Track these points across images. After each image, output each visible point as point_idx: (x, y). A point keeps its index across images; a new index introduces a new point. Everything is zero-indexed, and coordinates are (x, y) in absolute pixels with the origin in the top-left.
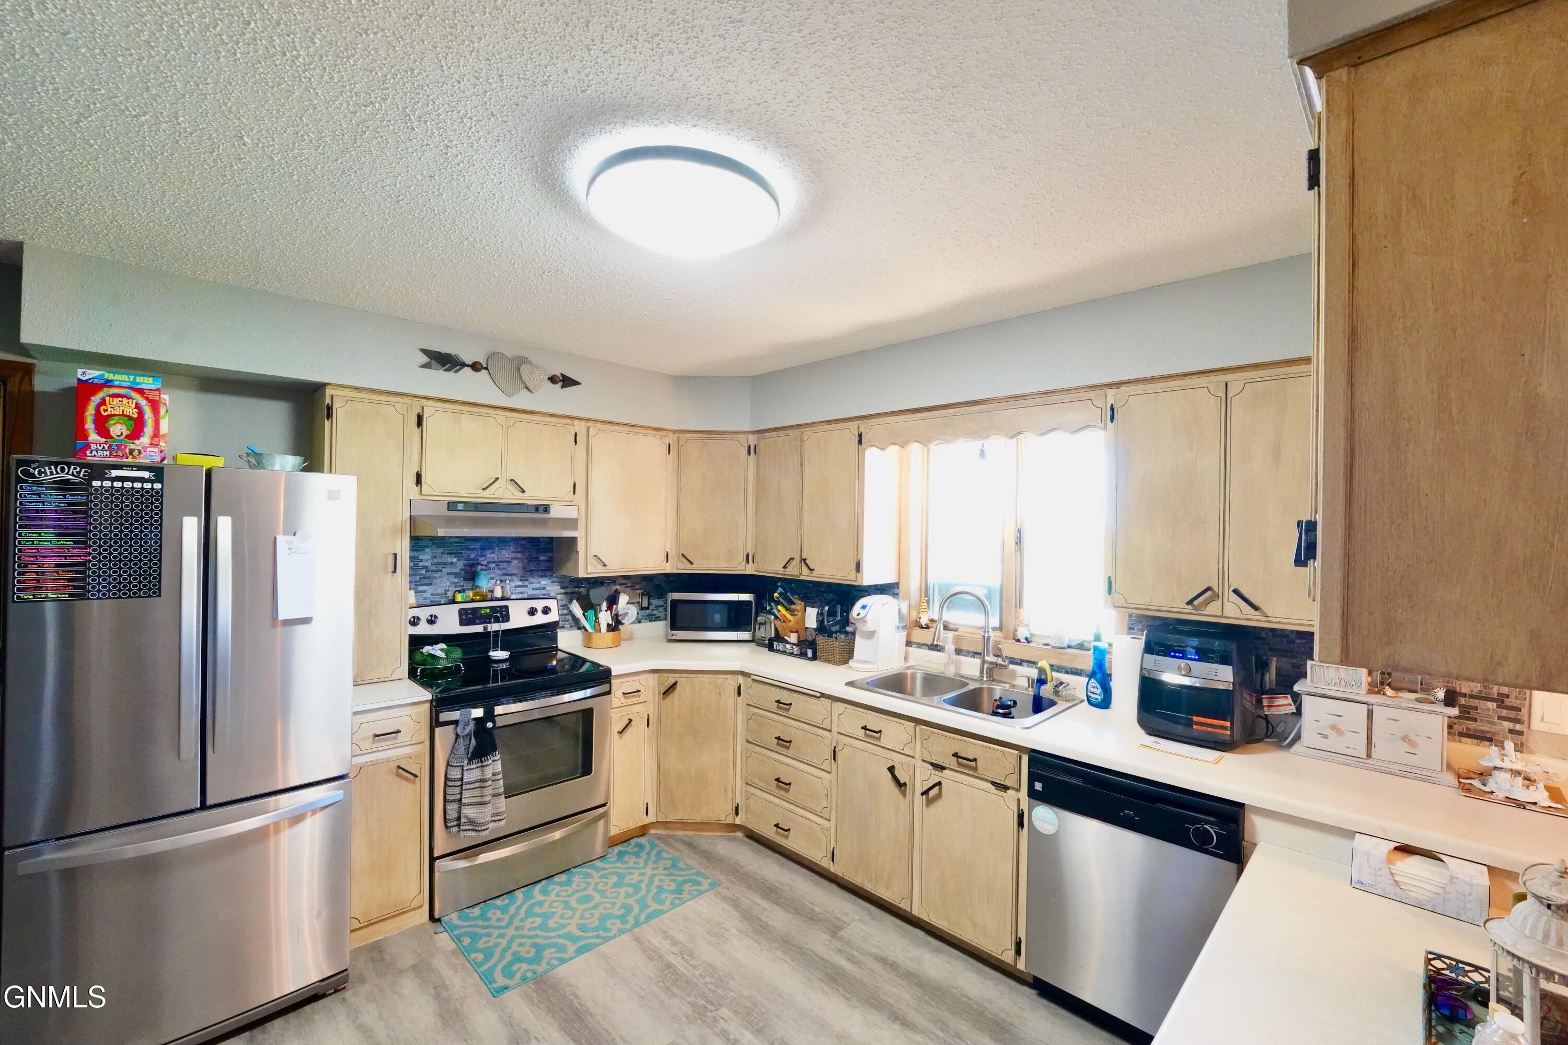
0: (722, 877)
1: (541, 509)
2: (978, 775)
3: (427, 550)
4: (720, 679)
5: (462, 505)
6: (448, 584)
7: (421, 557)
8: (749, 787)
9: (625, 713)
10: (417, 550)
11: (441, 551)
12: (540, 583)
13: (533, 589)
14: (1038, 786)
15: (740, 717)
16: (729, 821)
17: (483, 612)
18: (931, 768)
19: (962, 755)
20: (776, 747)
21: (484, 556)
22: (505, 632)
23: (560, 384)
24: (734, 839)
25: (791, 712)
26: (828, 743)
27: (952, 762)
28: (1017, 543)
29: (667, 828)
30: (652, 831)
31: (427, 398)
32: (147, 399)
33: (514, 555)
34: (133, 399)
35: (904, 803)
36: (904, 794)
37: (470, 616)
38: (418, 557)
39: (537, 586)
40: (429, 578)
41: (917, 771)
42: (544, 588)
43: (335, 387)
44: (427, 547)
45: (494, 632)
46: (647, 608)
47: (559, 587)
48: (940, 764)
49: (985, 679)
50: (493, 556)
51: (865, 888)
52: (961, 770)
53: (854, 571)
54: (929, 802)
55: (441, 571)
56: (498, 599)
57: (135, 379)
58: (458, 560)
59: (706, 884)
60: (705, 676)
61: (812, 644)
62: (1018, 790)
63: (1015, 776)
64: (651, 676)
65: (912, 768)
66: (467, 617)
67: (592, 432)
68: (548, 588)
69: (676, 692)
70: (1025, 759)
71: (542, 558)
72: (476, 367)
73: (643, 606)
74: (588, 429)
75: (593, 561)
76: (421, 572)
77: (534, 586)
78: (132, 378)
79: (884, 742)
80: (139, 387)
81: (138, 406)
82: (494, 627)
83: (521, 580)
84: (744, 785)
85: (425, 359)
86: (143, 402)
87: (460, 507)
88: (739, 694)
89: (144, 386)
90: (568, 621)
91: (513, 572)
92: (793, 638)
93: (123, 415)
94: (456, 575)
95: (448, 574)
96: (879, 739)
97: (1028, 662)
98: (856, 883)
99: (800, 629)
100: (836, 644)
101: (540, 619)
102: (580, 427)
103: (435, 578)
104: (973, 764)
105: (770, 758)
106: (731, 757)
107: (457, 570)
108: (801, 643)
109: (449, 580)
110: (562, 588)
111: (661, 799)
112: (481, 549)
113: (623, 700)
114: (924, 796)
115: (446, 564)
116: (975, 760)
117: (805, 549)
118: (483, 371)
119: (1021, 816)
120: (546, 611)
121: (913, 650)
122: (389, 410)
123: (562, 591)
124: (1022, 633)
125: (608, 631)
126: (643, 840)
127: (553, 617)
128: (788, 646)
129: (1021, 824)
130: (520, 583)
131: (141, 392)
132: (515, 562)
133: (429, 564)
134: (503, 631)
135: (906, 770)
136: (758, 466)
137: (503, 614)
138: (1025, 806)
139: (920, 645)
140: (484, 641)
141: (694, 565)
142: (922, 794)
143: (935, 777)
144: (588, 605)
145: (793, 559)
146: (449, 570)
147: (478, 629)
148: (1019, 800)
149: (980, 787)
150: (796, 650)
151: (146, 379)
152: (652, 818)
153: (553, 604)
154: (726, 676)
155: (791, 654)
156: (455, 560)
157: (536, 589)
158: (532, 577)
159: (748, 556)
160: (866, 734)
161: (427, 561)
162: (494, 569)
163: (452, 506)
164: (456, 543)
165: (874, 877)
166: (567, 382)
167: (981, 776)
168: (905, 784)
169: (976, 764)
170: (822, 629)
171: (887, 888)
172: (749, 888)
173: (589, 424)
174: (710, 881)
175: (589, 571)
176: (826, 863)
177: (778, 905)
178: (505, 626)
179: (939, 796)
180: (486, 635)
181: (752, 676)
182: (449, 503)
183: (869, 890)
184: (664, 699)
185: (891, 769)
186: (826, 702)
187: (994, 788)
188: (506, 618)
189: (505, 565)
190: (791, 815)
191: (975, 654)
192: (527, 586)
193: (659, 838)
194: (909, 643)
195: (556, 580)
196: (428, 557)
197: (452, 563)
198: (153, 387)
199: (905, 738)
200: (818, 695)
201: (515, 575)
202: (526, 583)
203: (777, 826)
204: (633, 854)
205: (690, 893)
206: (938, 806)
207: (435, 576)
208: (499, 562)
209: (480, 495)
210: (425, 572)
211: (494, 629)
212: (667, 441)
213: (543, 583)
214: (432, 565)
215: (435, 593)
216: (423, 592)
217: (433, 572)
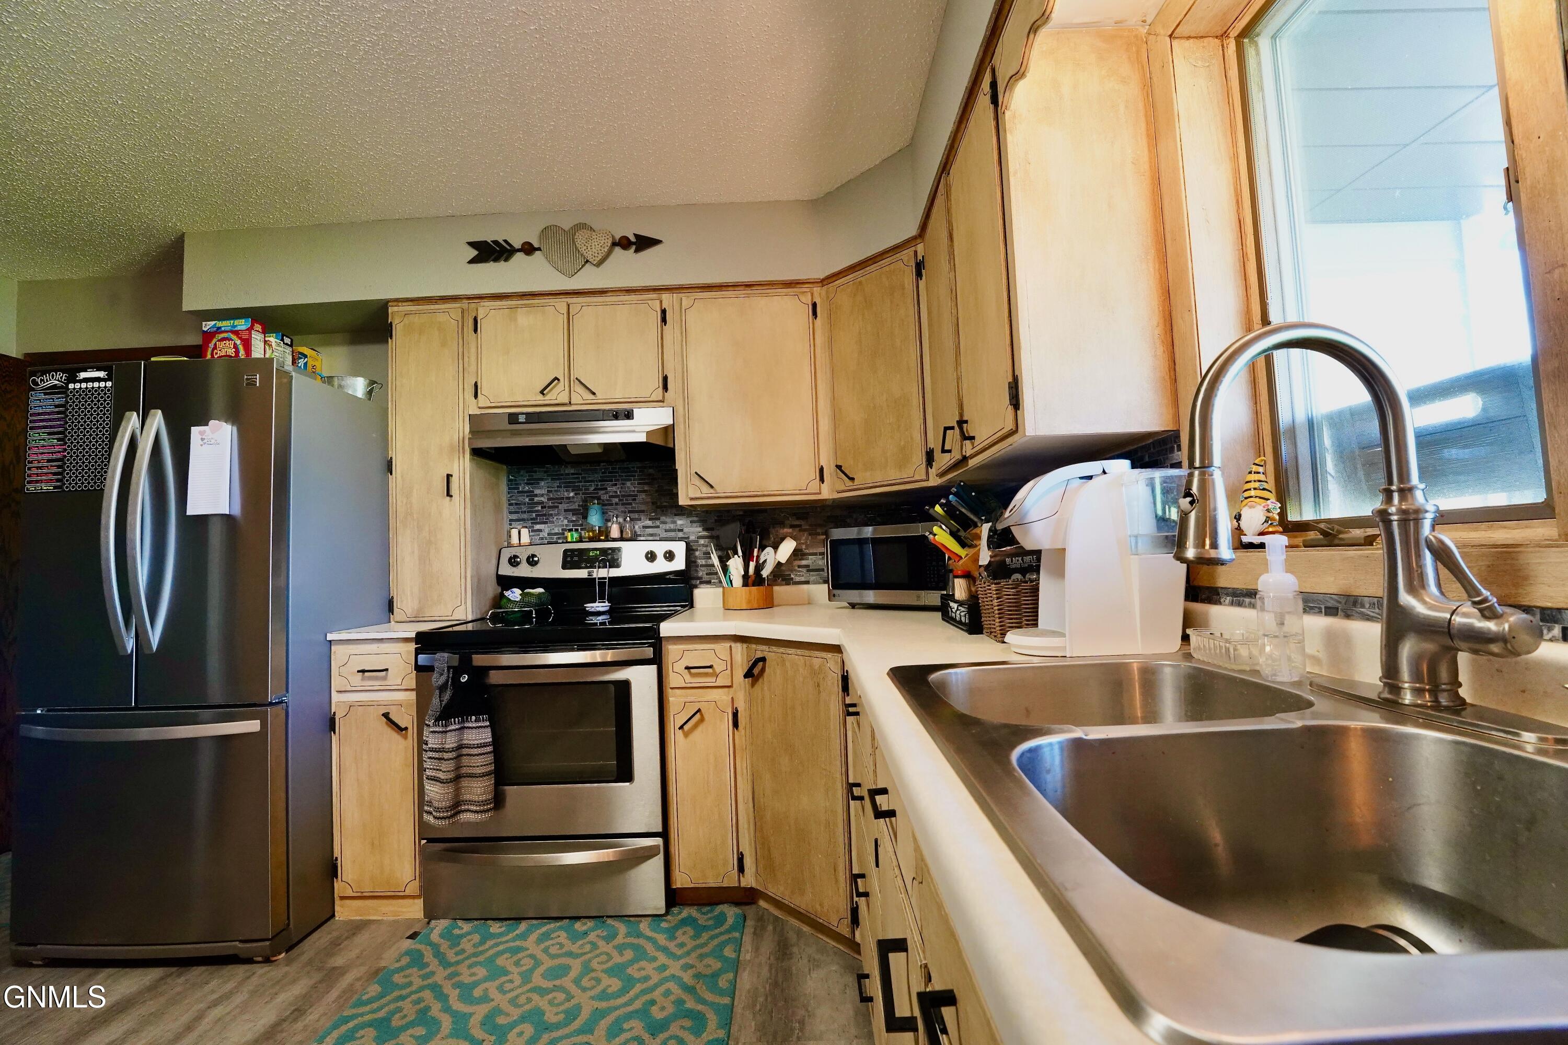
1: (622, 415)
3: (542, 483)
4: (819, 659)
5: (524, 416)
6: (566, 522)
7: (537, 492)
9: (692, 699)
10: (532, 484)
11: (557, 483)
12: (675, 522)
13: (667, 530)
17: (591, 554)
22: (614, 581)
23: (634, 247)
31: (481, 297)
32: (240, 338)
33: (640, 488)
34: (232, 340)
37: (576, 559)
38: (533, 492)
39: (672, 526)
40: (545, 515)
42: (682, 530)
43: (395, 304)
44: (542, 480)
45: (599, 578)
47: (700, 529)
50: (614, 489)
55: (557, 507)
56: (614, 540)
57: (234, 323)
58: (576, 494)
64: (738, 648)
66: (571, 559)
67: (685, 303)
68: (686, 530)
69: (765, 677)
72: (528, 249)
74: (680, 300)
75: (696, 480)
76: (537, 508)
77: (667, 527)
78: (232, 322)
80: (236, 329)
81: (235, 346)
82: (602, 573)
83: (650, 519)
85: (474, 253)
86: (238, 342)
87: (522, 418)
89: (239, 328)
91: (643, 507)
92: (958, 590)
93: (226, 356)
94: (572, 513)
95: (565, 511)
101: (661, 566)
102: (667, 299)
103: (552, 515)
107: (573, 507)
109: (566, 518)
110: (705, 529)
112: (600, 481)
115: (563, 498)
118: (537, 253)
120: (670, 556)
122: (442, 318)
123: (705, 533)
126: (734, 913)
127: (679, 564)
130: (649, 523)
131: (236, 333)
133: (544, 499)
134: (611, 579)
137: (611, 559)
140: (587, 588)
141: (854, 483)
146: (566, 507)
147: (582, 574)
150: (963, 615)
151: (241, 321)
152: (746, 881)
153: (679, 549)
154: (825, 655)
156: (572, 494)
157: (674, 530)
158: (665, 515)
161: (542, 495)
162: (617, 504)
163: (513, 418)
164: (573, 474)
166: (644, 243)
173: (679, 294)
175: (692, 496)
178: (615, 573)
180: (590, 581)
182: (510, 415)
184: (753, 685)
188: (615, 564)
189: (630, 500)
192: (658, 527)
195: (695, 519)
196: (544, 491)
197: (568, 498)
198: (244, 328)
201: (643, 511)
202: (658, 523)
204: (696, 929)
207: (550, 512)
208: (623, 496)
209: (541, 403)
210: (542, 507)
211: (600, 576)
212: (808, 299)
213: (679, 522)
214: (549, 499)
215: (553, 532)
216: (540, 531)
217: (549, 507)
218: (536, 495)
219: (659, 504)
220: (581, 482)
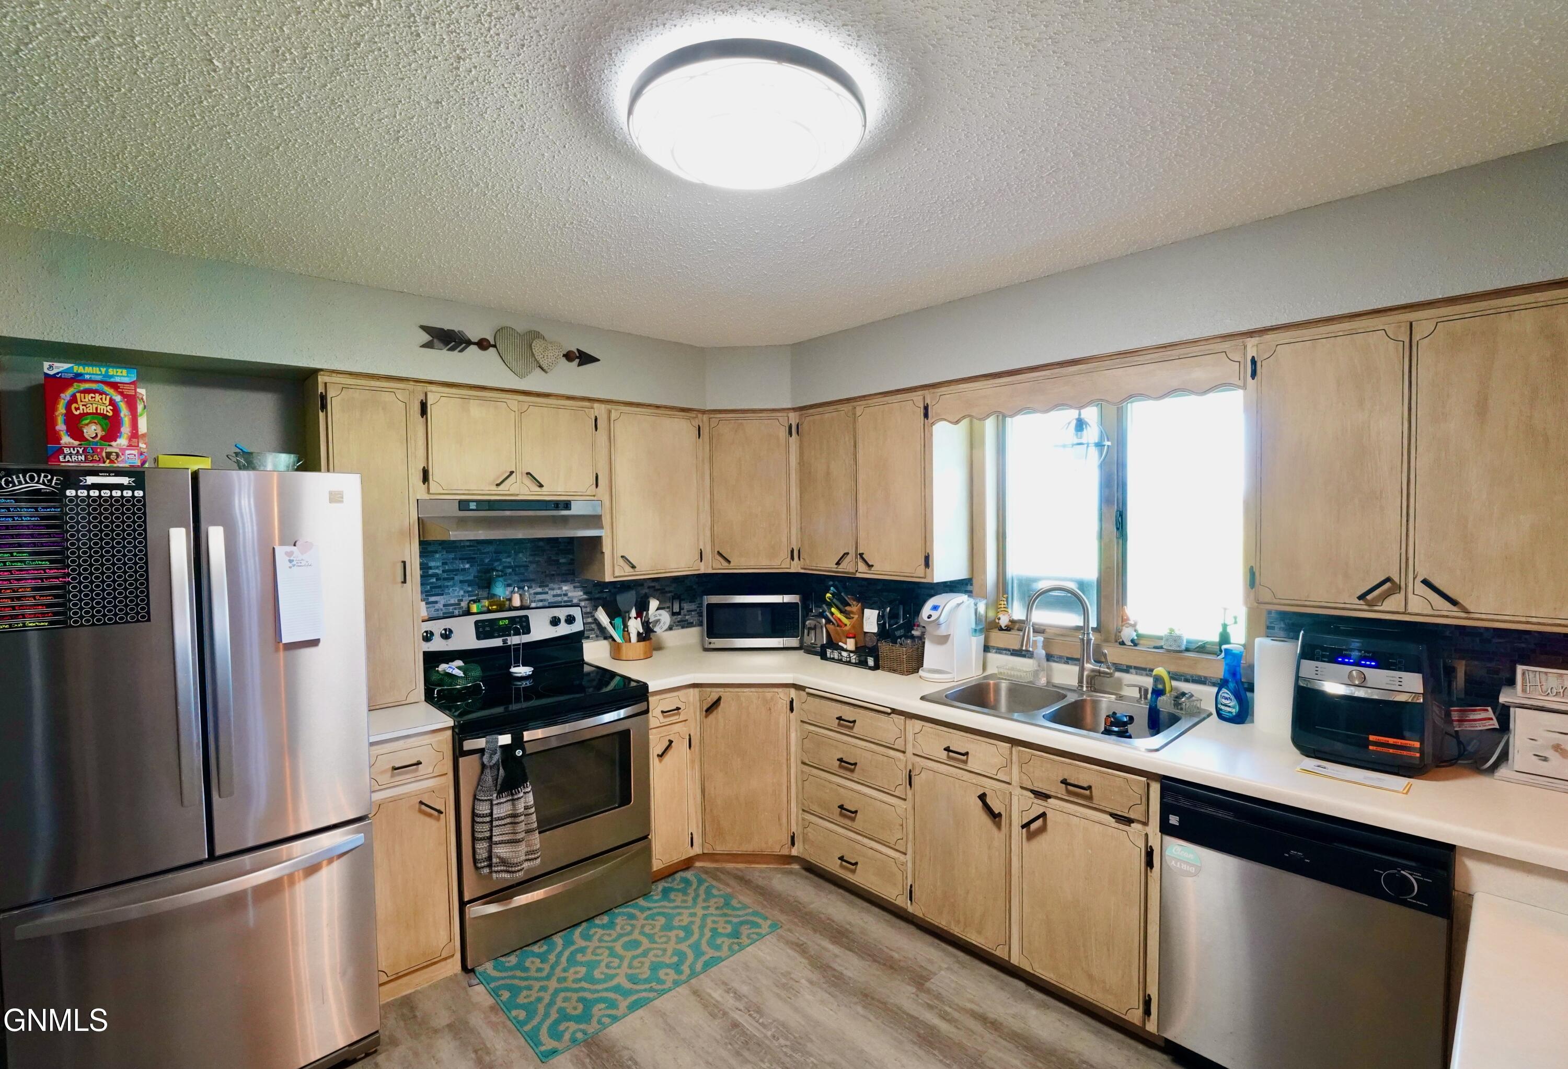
0: (783, 918)
1: (561, 506)
2: (1094, 806)
3: (437, 556)
4: (769, 693)
5: (475, 503)
6: (462, 593)
7: (432, 564)
8: (806, 814)
9: (665, 734)
10: (426, 556)
11: (452, 556)
12: (560, 588)
13: (554, 596)
14: (1174, 820)
15: (793, 735)
16: (785, 852)
17: (501, 623)
18: (1032, 796)
19: (1072, 782)
20: (837, 769)
21: (500, 560)
22: (526, 645)
23: (577, 361)
24: (791, 872)
25: (855, 730)
26: (902, 766)
27: (1061, 790)
28: (1118, 529)
29: (717, 861)
30: (698, 864)
31: (431, 383)
32: (122, 394)
33: (531, 559)
34: (108, 395)
35: (998, 837)
36: (999, 826)
37: (488, 629)
38: (428, 563)
39: (559, 592)
40: (440, 587)
41: (1015, 800)
42: (566, 595)
43: (328, 374)
44: (436, 552)
45: (514, 645)
46: (679, 613)
47: (581, 593)
48: (1044, 791)
49: (1085, 689)
50: (508, 560)
51: (951, 931)
52: (1072, 799)
53: (923, 567)
54: (1031, 836)
55: (453, 579)
56: (516, 609)
57: (107, 371)
58: (471, 566)
59: (765, 925)
60: (753, 690)
61: (873, 651)
62: (1145, 824)
63: (1143, 808)
64: (691, 691)
65: (1008, 795)
66: (484, 629)
67: (614, 415)
68: (570, 594)
69: (720, 709)
70: (1155, 788)
71: (562, 561)
72: (483, 345)
73: (674, 611)
74: (610, 412)
75: (621, 562)
76: (432, 581)
77: (555, 592)
78: (104, 370)
79: (972, 765)
80: (112, 380)
81: (112, 403)
82: (514, 640)
83: (540, 587)
84: (801, 812)
85: (426, 338)
86: (118, 398)
87: (473, 506)
88: (792, 710)
89: (118, 380)
90: (593, 630)
91: (532, 576)
92: (850, 644)
93: (97, 414)
94: (470, 583)
95: (461, 582)
96: (966, 762)
97: (1136, 668)
98: (940, 926)
99: (857, 632)
100: (902, 650)
101: (563, 630)
102: (600, 410)
103: (447, 586)
104: (1088, 792)
105: (830, 782)
106: (785, 779)
107: (471, 578)
108: (858, 650)
109: (462, 589)
110: (585, 593)
111: (707, 829)
112: (495, 553)
113: (662, 719)
114: (1025, 830)
115: (458, 570)
116: (1089, 788)
117: (861, 542)
118: (491, 349)
119: (1149, 854)
120: (570, 620)
121: (992, 657)
122: (387, 397)
123: (585, 597)
124: (1128, 634)
125: (639, 641)
126: (688, 875)
127: (578, 626)
128: (845, 654)
129: (1149, 863)
130: (539, 590)
131: (115, 386)
132: (532, 567)
133: (439, 571)
134: (524, 644)
135: (1001, 798)
136: (801, 448)
137: (523, 626)
138: (1155, 841)
139: (1000, 650)
140: (506, 655)
141: (731, 564)
142: (1023, 827)
143: (1038, 807)
144: (614, 612)
145: (847, 554)
146: (461, 578)
147: (497, 642)
148: (1147, 835)
149: (1096, 819)
150: (854, 658)
151: (120, 370)
152: (697, 850)
153: (576, 612)
154: (776, 690)
155: (849, 663)
156: (467, 566)
157: (559, 595)
158: (553, 582)
159: (792, 552)
160: (949, 757)
161: (437, 567)
162: (510, 574)
163: (463, 505)
164: (468, 546)
165: (962, 919)
166: (585, 359)
167: (1097, 807)
168: (1000, 815)
169: (1091, 792)
170: (884, 633)
171: (979, 933)
172: (815, 931)
173: (609, 407)
174: (769, 922)
175: (617, 574)
176: (901, 901)
177: (850, 950)
178: (526, 639)
179: (1043, 829)
180: (505, 649)
181: (807, 690)
182: (460, 502)
183: (956, 933)
184: (706, 716)
185: (982, 797)
186: (900, 719)
187: (1114, 820)
188: (528, 631)
189: (522, 569)
190: (858, 847)
191: (1069, 660)
192: (547, 593)
193: (705, 871)
194: (987, 649)
195: (577, 584)
196: (439, 564)
197: (464, 570)
198: (127, 380)
199: (998, 761)
200: (889, 711)
201: (533, 580)
202: (546, 589)
203: (841, 858)
204: (678, 890)
205: (748, 937)
206: (1042, 842)
207: (446, 584)
208: (516, 566)
209: (494, 492)
210: (437, 580)
211: (514, 643)
212: (696, 423)
213: (565, 588)
214: (443, 571)
215: (449, 603)
216: (436, 602)
217: (445, 579)
218: (431, 568)
219: (547, 572)
220: (477, 554)
